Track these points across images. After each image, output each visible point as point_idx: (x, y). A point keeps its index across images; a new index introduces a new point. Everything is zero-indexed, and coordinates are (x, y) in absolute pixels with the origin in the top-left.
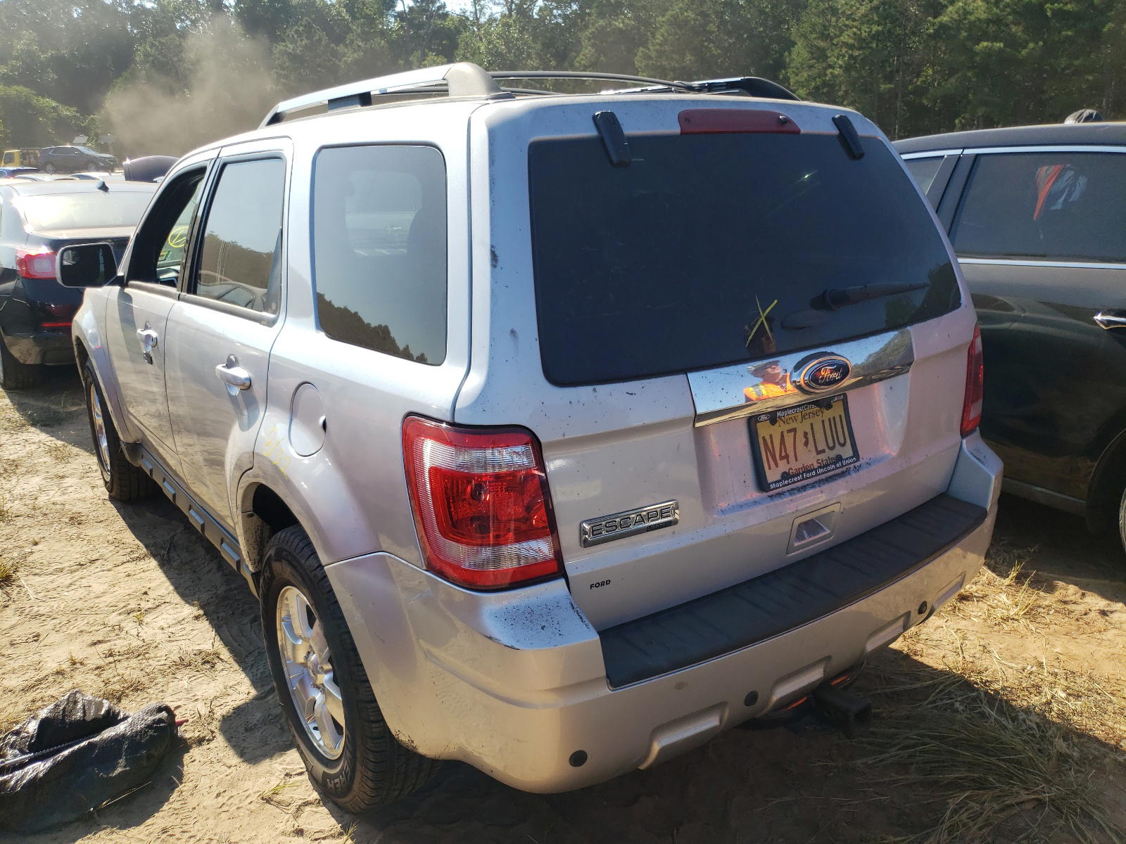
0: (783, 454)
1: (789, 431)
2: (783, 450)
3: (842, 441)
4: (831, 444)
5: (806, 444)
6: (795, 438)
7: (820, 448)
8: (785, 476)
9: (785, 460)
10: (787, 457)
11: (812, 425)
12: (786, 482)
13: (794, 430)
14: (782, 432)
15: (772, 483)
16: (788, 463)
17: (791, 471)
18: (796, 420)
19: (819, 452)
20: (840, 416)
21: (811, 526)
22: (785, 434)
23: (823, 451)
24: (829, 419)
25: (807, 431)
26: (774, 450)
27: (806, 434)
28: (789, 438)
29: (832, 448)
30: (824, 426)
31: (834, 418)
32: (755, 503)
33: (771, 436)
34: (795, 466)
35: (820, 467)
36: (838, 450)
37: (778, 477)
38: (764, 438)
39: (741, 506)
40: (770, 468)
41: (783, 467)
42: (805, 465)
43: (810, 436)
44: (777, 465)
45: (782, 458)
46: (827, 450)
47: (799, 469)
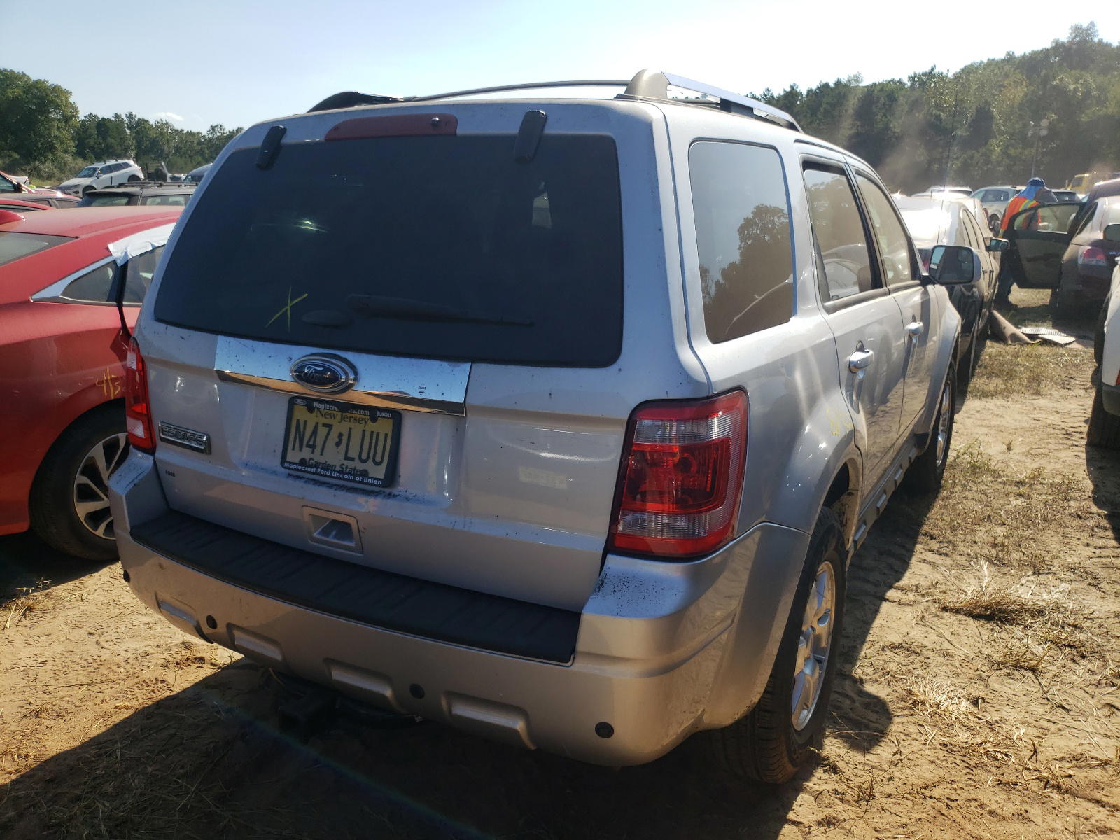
0: (311, 443)
1: (324, 425)
2: (313, 439)
3: (378, 459)
4: (364, 456)
5: (338, 444)
6: (328, 434)
7: (350, 455)
8: (303, 462)
9: (311, 449)
10: (313, 447)
11: (350, 429)
12: (300, 468)
13: (330, 427)
14: (317, 423)
15: (287, 462)
16: (313, 452)
17: (311, 461)
18: (335, 418)
19: (347, 458)
20: (386, 435)
21: (342, 529)
22: (320, 425)
23: (352, 459)
24: (372, 432)
25: (343, 433)
26: (304, 434)
27: (341, 435)
28: (322, 432)
29: (364, 461)
30: (363, 437)
31: (378, 434)
32: (275, 473)
33: (305, 422)
34: (317, 458)
35: (339, 472)
36: (369, 465)
37: (297, 461)
38: (298, 421)
39: (262, 469)
40: (293, 449)
41: (306, 454)
42: (328, 463)
43: (345, 439)
44: (301, 450)
45: (308, 446)
46: (357, 460)
47: (320, 463)
